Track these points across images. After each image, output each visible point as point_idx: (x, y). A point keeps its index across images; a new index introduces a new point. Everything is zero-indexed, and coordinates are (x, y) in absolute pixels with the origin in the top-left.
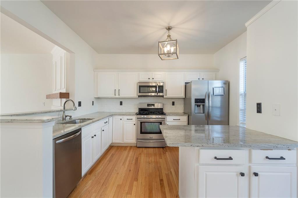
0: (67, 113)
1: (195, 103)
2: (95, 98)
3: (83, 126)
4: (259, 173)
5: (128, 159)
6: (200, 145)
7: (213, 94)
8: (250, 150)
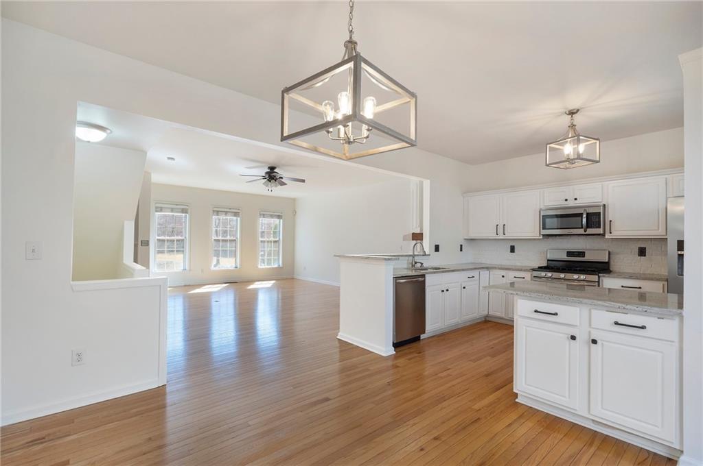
0: (417, 259)
1: (679, 250)
2: (465, 239)
3: (428, 273)
4: (599, 341)
5: (501, 339)
6: (514, 293)
8: (590, 310)
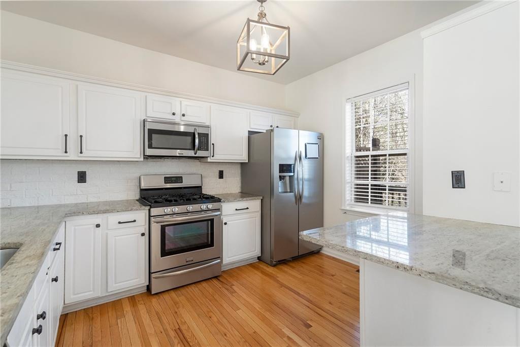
1: (280, 172)
7: (306, 156)
